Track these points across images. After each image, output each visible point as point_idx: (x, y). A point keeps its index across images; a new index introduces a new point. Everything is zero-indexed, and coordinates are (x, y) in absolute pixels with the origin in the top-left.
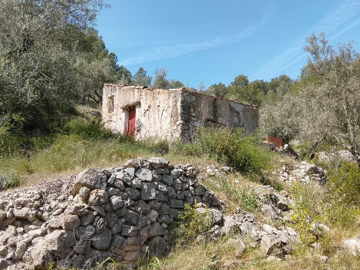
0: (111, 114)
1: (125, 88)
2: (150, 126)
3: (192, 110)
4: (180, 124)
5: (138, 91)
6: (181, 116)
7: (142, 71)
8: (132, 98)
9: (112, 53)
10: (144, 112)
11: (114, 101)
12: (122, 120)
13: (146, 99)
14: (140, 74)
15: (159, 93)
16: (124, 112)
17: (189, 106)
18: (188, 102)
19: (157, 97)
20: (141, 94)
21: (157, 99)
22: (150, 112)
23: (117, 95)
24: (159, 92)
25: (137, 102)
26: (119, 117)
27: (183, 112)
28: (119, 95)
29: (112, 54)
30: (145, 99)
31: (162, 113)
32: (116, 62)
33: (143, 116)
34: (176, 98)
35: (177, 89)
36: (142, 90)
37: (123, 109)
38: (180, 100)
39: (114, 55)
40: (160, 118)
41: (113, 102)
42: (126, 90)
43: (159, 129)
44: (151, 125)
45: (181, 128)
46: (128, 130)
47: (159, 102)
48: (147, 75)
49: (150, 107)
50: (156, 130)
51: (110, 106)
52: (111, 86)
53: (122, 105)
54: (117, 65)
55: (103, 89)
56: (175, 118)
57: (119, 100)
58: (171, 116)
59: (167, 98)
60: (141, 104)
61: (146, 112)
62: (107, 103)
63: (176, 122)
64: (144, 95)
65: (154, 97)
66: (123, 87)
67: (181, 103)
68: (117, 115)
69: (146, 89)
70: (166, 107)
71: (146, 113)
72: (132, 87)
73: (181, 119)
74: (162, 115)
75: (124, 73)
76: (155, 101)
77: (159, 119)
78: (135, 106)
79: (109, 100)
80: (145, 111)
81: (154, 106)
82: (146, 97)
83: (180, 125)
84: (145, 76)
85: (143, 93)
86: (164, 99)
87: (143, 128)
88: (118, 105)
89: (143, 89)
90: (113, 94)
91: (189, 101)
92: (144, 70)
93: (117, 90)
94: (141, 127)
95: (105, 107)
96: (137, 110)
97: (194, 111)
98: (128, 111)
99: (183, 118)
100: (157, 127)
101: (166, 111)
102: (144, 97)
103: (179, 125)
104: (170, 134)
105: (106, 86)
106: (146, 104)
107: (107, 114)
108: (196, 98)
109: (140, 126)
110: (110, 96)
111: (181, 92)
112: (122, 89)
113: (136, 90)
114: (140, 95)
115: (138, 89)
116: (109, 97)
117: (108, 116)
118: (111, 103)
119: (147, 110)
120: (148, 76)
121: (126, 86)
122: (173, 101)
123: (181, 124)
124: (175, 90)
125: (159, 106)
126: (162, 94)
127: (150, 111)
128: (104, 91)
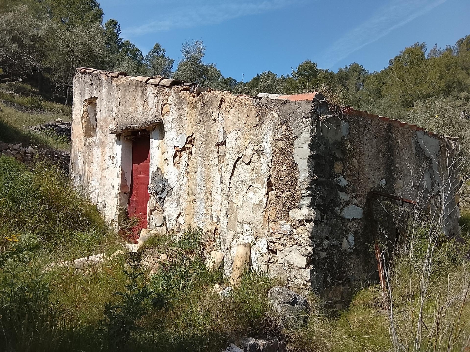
0: (90, 140)
1: (123, 80)
2: (194, 197)
3: (338, 167)
4: (308, 221)
5: (156, 91)
6: (310, 195)
7: (158, 49)
8: (140, 110)
9: (113, 20)
10: (174, 152)
11: (97, 110)
12: (115, 161)
13: (180, 118)
14: (156, 54)
15: (220, 105)
16: (121, 142)
17: (331, 155)
18: (331, 142)
19: (215, 115)
20: (165, 102)
21: (215, 120)
22: (193, 157)
23: (104, 97)
24: (222, 101)
25: (154, 123)
26: (108, 153)
27: (316, 177)
28: (107, 97)
29: (111, 22)
30: (175, 115)
31: (234, 167)
32: (119, 34)
33: (171, 162)
34: (289, 129)
35: (292, 97)
36: (167, 90)
37: (118, 136)
38: (306, 136)
39: (116, 23)
40: (226, 181)
41: (95, 114)
42: (124, 87)
43: (222, 216)
44: (194, 194)
45: (310, 238)
46: (130, 186)
47: (222, 129)
48: (166, 56)
49: (191, 142)
50: (212, 217)
51: (88, 121)
52: (90, 74)
53: (115, 124)
54: (121, 39)
55: (74, 80)
56: (284, 195)
57: (108, 110)
58: (269, 184)
59: (253, 120)
60: (166, 129)
61: (178, 154)
62: (82, 113)
63: (289, 209)
64: (173, 105)
65: (204, 114)
66: (117, 77)
67: (312, 147)
68: (103, 147)
69: (180, 88)
70: (249, 151)
71: (180, 157)
72: (139, 78)
73: (311, 205)
74: (232, 175)
75: (131, 52)
76: (209, 127)
77: (221, 182)
78: (149, 132)
79: (85, 109)
80: (178, 149)
81: (206, 141)
82: (180, 112)
83: (308, 225)
84: (163, 57)
85: (171, 100)
86: (240, 125)
87: (170, 198)
88: (105, 121)
89: (170, 87)
90: (95, 95)
91: (331, 137)
92: (162, 48)
93: (104, 84)
94: (166, 192)
95: (78, 124)
96: (154, 143)
97: (344, 170)
98: (131, 140)
99: (318, 199)
100: (216, 207)
101: (248, 164)
102: (174, 109)
103: (304, 225)
104: (262, 244)
105: (80, 75)
106: (180, 131)
107: (83, 139)
108: (350, 128)
109: (162, 191)
110: (87, 97)
111: (309, 108)
112: (114, 84)
113: (150, 89)
114: (161, 103)
115: (156, 86)
116: (86, 100)
117: (83, 144)
118: (92, 115)
119: (184, 149)
120: (168, 57)
121: (126, 75)
122: (277, 137)
123: (312, 224)
124: (284, 98)
125: (223, 143)
126: (231, 106)
127: (191, 153)
128: (77, 85)
